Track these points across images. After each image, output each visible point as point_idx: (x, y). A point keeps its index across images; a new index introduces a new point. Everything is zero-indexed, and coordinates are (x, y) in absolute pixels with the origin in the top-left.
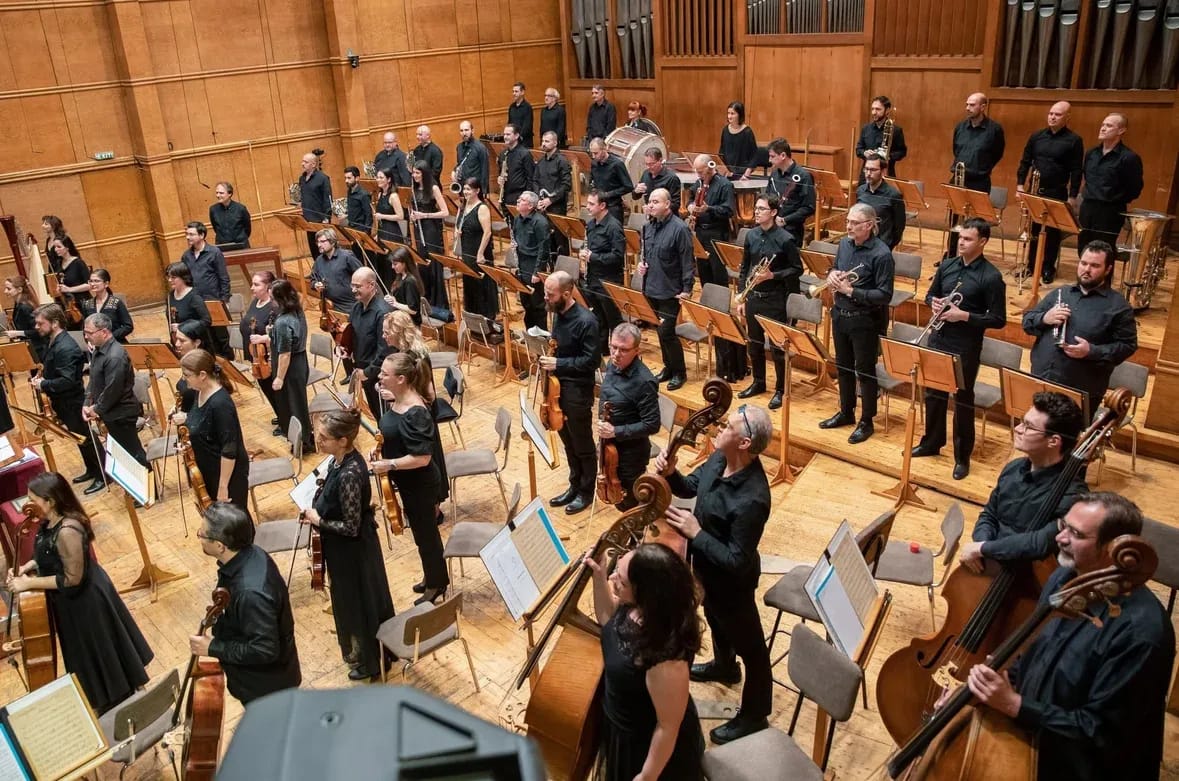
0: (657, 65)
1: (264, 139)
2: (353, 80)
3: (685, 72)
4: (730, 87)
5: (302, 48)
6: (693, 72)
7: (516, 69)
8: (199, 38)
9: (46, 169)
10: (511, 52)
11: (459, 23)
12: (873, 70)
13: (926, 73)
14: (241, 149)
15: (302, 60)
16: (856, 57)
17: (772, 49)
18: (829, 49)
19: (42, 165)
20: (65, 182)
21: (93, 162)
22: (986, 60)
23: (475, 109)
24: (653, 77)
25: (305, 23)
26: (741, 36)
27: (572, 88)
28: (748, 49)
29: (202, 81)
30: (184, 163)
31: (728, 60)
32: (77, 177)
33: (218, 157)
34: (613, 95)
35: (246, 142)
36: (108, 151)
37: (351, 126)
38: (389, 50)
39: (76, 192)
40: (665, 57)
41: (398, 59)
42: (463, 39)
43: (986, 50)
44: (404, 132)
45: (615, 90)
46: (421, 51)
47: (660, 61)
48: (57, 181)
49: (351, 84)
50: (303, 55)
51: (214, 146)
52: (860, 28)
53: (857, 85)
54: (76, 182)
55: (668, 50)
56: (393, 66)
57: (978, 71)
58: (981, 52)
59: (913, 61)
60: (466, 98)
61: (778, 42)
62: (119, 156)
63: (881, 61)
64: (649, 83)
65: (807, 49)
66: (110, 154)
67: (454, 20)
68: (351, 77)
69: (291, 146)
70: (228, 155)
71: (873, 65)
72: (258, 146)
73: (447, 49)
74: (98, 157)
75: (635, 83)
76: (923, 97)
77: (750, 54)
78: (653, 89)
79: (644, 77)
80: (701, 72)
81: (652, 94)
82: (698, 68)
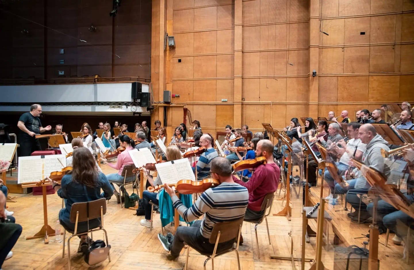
1: (277, 102)
2: (314, 82)
5: (298, 70)
7: (400, 85)
8: (261, 65)
9: (207, 102)
10: (399, 76)
11: (371, 62)
14: (268, 104)
15: (297, 74)
19: (207, 101)
20: (212, 107)
21: (221, 102)
23: (374, 101)
25: (301, 61)
29: (259, 79)
30: (248, 106)
32: (215, 106)
33: (259, 106)
35: (270, 102)
36: (226, 99)
37: (310, 100)
38: (334, 72)
39: (214, 110)
41: (338, 76)
42: (372, 69)
44: (336, 107)
46: (350, 74)
48: (209, 106)
49: (313, 83)
50: (298, 73)
51: (259, 102)
54: (214, 108)
56: (335, 79)
60: (370, 95)
62: (229, 101)
66: (226, 100)
67: (368, 61)
68: (313, 80)
69: (287, 106)
70: (263, 105)
72: (275, 104)
73: (363, 73)
74: (222, 100)
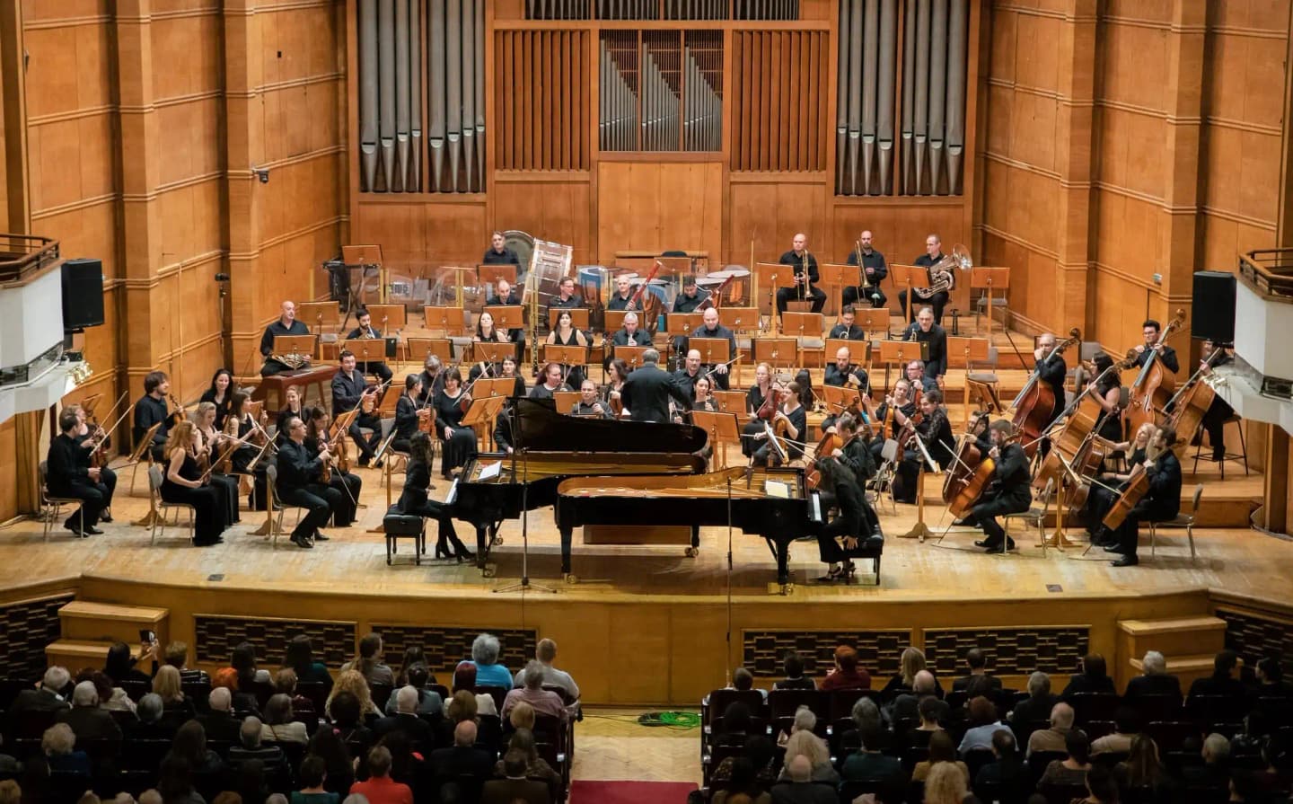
0: (491, 179)
3: (525, 186)
4: (581, 200)
6: (535, 186)
12: (732, 183)
13: (780, 185)
16: (716, 171)
17: (628, 165)
18: (688, 166)
22: (828, 175)
24: (484, 190)
26: (595, 153)
27: (361, 203)
28: (601, 164)
31: (582, 175)
34: (425, 210)
40: (498, 171)
43: (828, 166)
45: (428, 206)
47: (496, 175)
52: (719, 148)
53: (717, 194)
55: (502, 163)
57: (824, 183)
58: (825, 168)
59: (767, 176)
61: (636, 158)
63: (738, 176)
64: (480, 197)
65: (666, 165)
71: (733, 180)
75: (447, 197)
76: (778, 205)
77: (604, 169)
78: (484, 204)
79: (475, 191)
80: (545, 186)
81: (481, 209)
82: (542, 182)
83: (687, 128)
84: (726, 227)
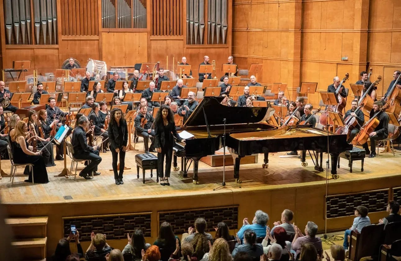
0: (60, 40)
3: (74, 42)
4: (96, 47)
6: (78, 42)
13: (167, 41)
16: (145, 36)
17: (113, 34)
18: (135, 33)
22: (184, 37)
24: (57, 43)
26: (101, 29)
27: (7, 49)
28: (103, 33)
31: (96, 37)
34: (34, 51)
40: (63, 36)
43: (184, 34)
45: (34, 49)
47: (61, 38)
52: (146, 27)
53: (146, 45)
55: (64, 33)
57: (183, 40)
58: (182, 35)
59: (163, 37)
61: (116, 31)
63: (153, 37)
64: (56, 46)
65: (127, 33)
71: (151, 39)
75: (42, 46)
76: (167, 48)
77: (104, 35)
78: (58, 49)
79: (53, 43)
80: (81, 41)
81: (57, 51)
82: (80, 40)
83: (134, 19)
84: (149, 56)
